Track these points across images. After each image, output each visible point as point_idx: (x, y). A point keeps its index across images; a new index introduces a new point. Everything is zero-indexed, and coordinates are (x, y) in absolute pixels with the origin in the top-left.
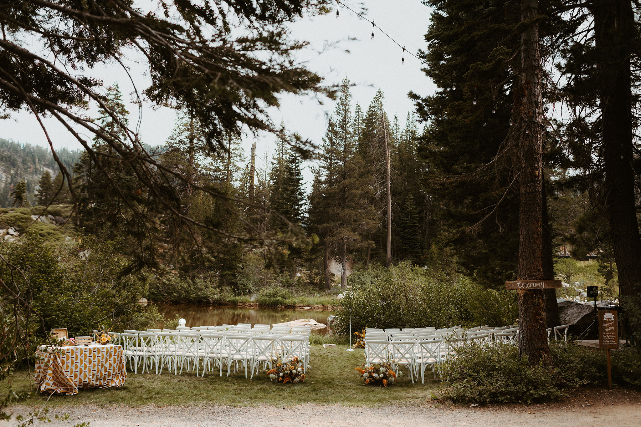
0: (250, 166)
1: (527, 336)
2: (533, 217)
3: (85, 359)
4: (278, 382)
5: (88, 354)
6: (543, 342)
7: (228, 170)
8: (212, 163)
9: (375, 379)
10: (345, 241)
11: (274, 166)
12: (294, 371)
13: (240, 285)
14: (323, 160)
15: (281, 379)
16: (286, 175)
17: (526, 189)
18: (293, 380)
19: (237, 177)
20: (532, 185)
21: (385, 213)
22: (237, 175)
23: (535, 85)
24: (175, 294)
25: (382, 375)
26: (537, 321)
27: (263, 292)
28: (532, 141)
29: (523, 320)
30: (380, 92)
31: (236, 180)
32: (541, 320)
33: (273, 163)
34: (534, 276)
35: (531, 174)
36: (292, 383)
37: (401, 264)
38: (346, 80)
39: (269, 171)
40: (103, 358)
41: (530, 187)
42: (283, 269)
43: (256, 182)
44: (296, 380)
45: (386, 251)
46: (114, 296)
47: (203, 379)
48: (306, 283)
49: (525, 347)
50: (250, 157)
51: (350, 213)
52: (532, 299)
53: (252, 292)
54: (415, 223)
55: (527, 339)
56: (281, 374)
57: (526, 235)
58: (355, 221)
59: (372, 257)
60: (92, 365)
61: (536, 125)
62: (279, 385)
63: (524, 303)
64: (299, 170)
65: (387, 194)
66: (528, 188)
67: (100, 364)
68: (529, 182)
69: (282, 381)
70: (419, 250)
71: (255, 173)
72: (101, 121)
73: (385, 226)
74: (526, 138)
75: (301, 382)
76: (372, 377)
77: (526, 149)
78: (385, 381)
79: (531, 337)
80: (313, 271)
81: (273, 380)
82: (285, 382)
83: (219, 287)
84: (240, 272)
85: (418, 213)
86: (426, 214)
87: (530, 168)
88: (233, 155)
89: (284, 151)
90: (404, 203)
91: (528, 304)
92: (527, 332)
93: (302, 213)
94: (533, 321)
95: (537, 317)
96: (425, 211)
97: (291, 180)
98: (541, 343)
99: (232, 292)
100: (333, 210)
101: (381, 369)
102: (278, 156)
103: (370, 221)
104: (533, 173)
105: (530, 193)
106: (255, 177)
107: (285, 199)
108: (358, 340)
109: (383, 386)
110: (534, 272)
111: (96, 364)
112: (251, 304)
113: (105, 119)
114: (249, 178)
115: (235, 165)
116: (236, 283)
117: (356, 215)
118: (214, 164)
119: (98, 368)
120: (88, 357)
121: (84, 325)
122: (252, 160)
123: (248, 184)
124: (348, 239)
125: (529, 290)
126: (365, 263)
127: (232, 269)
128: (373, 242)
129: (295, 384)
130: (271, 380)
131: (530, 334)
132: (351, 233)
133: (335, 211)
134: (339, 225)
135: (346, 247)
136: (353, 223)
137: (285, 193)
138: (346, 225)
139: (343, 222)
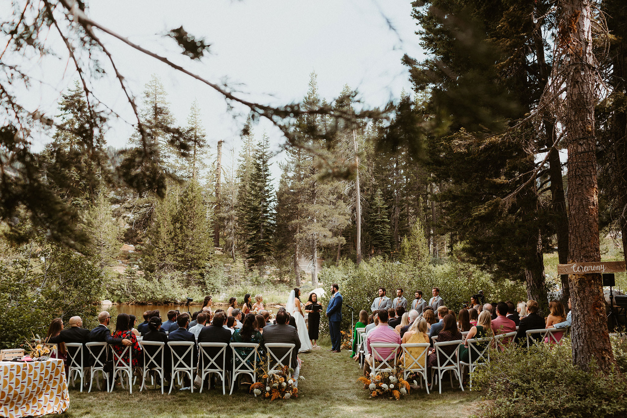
0: (216, 164)
1: (585, 333)
2: (588, 183)
3: (10, 380)
4: (265, 398)
5: (15, 373)
6: (605, 340)
7: (194, 168)
8: (177, 161)
9: (383, 390)
10: (316, 237)
11: (241, 163)
12: (284, 384)
13: (208, 285)
14: (292, 156)
15: (267, 394)
16: (254, 171)
17: (577, 148)
18: (283, 395)
19: (203, 175)
20: (584, 143)
21: (354, 209)
22: (203, 173)
23: (583, 19)
24: (141, 295)
25: (392, 386)
26: (597, 314)
27: (233, 291)
28: (582, 88)
29: (579, 313)
30: (347, 87)
31: (203, 177)
32: (601, 312)
33: (240, 161)
34: (591, 257)
35: (582, 130)
36: (282, 399)
37: (373, 260)
38: (313, 74)
39: (236, 168)
40: (35, 377)
41: (581, 145)
42: (252, 267)
43: (222, 180)
44: (288, 395)
45: (355, 248)
46: (63, 297)
47: (170, 397)
48: (275, 281)
49: (583, 347)
50: (216, 155)
51: (320, 208)
52: (590, 286)
53: (221, 291)
54: (384, 218)
55: (585, 337)
56: (268, 388)
57: (579, 205)
58: (325, 217)
59: (342, 253)
60: (20, 386)
61: (587, 68)
62: (266, 403)
63: (579, 292)
64: (266, 166)
65: (355, 190)
66: (579, 147)
67: (31, 385)
68: (580, 139)
69: (270, 397)
70: (389, 246)
71: (222, 171)
72: (61, 118)
73: (354, 222)
74: (574, 85)
75: (294, 398)
76: (380, 388)
77: (575, 99)
78: (396, 393)
79: (590, 335)
80: (283, 269)
81: (257, 396)
82: (273, 398)
83: (186, 287)
84: (208, 271)
85: (386, 209)
86: (395, 209)
87: (580, 122)
88: (199, 152)
89: (250, 148)
90: (372, 199)
91: (584, 292)
92: (584, 328)
93: (271, 210)
94: (592, 314)
95: (597, 308)
96: (393, 207)
97: (259, 176)
98: (603, 342)
99: (200, 292)
100: (303, 206)
101: (391, 377)
102: (245, 153)
103: (340, 216)
104: (585, 128)
105: (582, 152)
106: (222, 175)
107: (253, 195)
108: (345, 340)
109: (394, 399)
110: (591, 251)
111: (26, 384)
112: (221, 303)
113: (65, 116)
114: (215, 176)
115: (202, 163)
116: (205, 283)
117: (326, 210)
118: (179, 161)
119: (28, 390)
120: (15, 377)
121: (22, 333)
122: (218, 157)
123: (214, 182)
124: (318, 235)
125: (586, 275)
126: (335, 260)
127: (200, 268)
128: (344, 238)
129: (286, 400)
130: (255, 395)
131: (589, 331)
132: (322, 229)
133: (305, 207)
134: (309, 221)
135: (316, 243)
136: (323, 219)
137: (253, 189)
138: (315, 220)
139: (313, 218)
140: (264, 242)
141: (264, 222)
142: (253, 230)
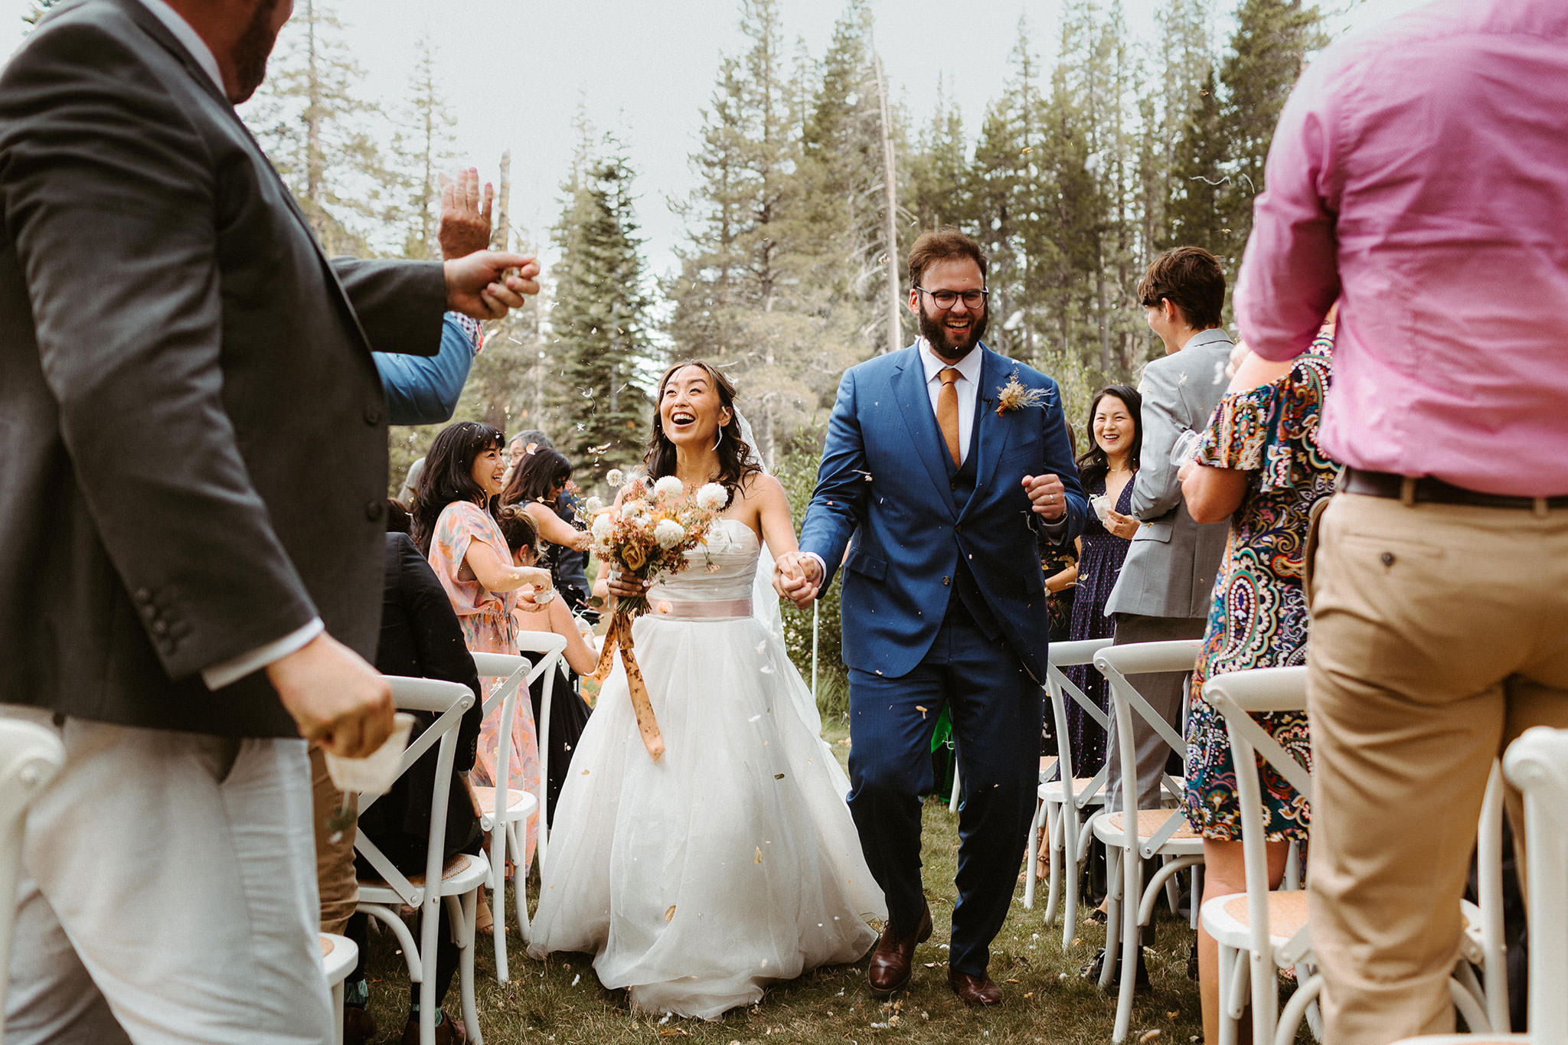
7: (426, 216)
8: (377, 195)
10: (770, 405)
14: (703, 173)
16: (595, 216)
21: (883, 337)
51: (785, 324)
58: (797, 349)
64: (627, 201)
65: (885, 282)
88: (439, 172)
93: (642, 328)
97: (608, 230)
100: (733, 317)
103: (842, 349)
107: (590, 286)
117: (800, 331)
124: (778, 401)
132: (789, 383)
133: (738, 318)
134: (752, 360)
135: (771, 426)
136: (791, 355)
137: (589, 269)
138: (770, 359)
139: (764, 352)
140: (622, 422)
141: (619, 362)
142: (592, 385)
